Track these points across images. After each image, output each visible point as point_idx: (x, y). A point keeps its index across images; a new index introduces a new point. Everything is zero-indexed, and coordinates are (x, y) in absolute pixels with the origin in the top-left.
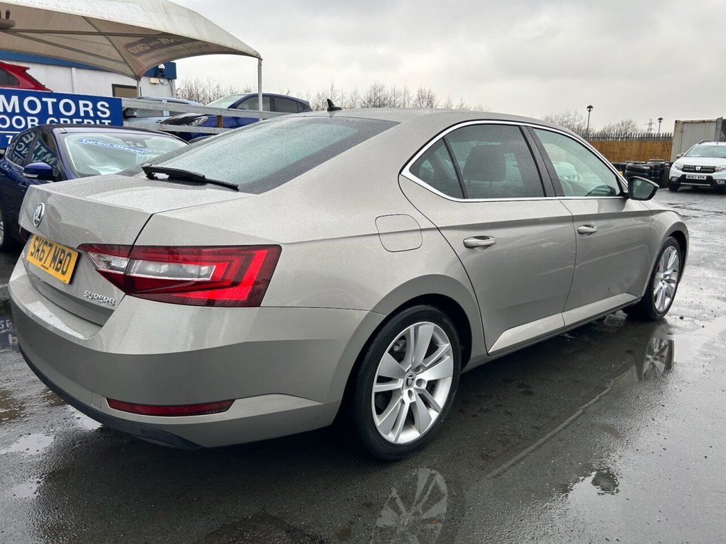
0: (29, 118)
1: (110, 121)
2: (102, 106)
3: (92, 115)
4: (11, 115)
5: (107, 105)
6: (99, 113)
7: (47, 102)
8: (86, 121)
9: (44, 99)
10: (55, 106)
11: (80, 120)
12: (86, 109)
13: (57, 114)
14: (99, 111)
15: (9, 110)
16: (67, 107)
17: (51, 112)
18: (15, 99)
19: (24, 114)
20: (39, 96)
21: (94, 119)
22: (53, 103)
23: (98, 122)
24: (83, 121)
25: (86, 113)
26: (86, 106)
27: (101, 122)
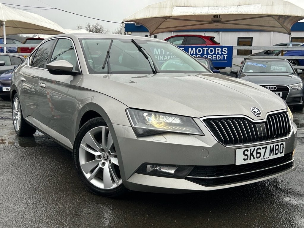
0: (198, 56)
1: (227, 55)
2: (225, 49)
3: (220, 53)
5: (227, 49)
6: (223, 53)
7: (204, 50)
8: (217, 56)
9: (204, 49)
10: (207, 51)
11: (215, 56)
12: (218, 51)
13: (208, 54)
14: (223, 51)
16: (211, 51)
17: (205, 53)
18: (194, 49)
19: (196, 54)
20: (202, 48)
21: (221, 55)
22: (206, 50)
23: (222, 56)
24: (216, 56)
25: (218, 53)
26: (218, 50)
27: (223, 56)
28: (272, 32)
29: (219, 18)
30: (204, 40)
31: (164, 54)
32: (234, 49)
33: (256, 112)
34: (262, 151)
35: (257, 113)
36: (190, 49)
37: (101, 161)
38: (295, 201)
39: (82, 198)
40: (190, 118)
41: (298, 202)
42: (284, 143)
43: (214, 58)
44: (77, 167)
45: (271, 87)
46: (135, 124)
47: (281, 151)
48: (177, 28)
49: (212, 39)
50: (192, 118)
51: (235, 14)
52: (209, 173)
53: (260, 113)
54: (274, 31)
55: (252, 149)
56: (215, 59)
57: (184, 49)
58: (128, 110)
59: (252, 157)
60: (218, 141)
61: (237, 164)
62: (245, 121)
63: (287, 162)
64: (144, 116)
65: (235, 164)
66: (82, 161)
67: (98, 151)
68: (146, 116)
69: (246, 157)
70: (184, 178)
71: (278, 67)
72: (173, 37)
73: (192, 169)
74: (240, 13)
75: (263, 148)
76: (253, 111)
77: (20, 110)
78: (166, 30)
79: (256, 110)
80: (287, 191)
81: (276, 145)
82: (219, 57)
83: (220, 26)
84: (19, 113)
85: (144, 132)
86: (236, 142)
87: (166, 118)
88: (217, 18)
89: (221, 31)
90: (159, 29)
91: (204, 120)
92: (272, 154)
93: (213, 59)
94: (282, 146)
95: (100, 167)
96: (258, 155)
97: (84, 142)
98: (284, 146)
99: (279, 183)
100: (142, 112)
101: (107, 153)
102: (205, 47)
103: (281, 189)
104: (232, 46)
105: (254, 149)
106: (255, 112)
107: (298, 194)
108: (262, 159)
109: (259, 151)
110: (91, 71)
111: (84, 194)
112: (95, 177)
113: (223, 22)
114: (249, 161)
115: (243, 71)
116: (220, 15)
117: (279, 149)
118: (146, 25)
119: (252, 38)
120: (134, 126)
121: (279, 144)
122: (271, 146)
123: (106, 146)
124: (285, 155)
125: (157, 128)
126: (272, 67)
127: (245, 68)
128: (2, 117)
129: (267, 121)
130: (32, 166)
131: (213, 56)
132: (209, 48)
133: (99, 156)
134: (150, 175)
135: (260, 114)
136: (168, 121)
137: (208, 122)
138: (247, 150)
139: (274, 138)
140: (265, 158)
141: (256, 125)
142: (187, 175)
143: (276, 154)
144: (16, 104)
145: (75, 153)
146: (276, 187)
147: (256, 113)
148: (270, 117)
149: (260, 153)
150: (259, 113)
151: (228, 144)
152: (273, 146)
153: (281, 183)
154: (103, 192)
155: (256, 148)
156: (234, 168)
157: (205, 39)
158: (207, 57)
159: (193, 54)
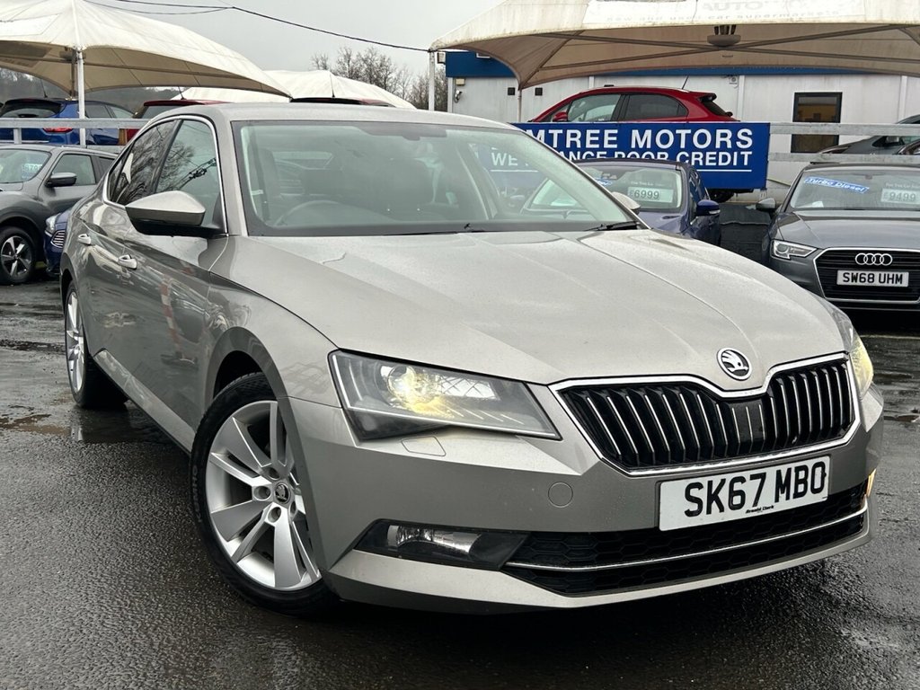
0: (659, 154)
1: (751, 153)
2: (745, 134)
3: (729, 146)
4: (641, 151)
5: (750, 133)
6: (739, 144)
7: (680, 134)
8: (721, 154)
9: (678, 132)
10: (690, 138)
11: (715, 153)
12: (723, 139)
13: (690, 147)
14: (739, 140)
15: (641, 145)
16: (702, 139)
17: (683, 146)
18: (648, 133)
19: (655, 149)
20: (673, 128)
21: (731, 151)
22: (686, 134)
23: (736, 154)
24: (718, 154)
25: (723, 144)
26: (724, 135)
27: (739, 155)
28: (904, 78)
29: (732, 33)
30: (681, 104)
31: (555, 145)
32: (775, 132)
33: (733, 367)
34: (750, 488)
35: (737, 368)
36: (635, 133)
37: (268, 503)
38: (862, 638)
39: (210, 614)
40: (521, 385)
41: (871, 643)
42: (826, 460)
43: (710, 161)
44: (200, 521)
45: (874, 255)
46: (354, 399)
47: (817, 485)
48: (603, 67)
49: (706, 100)
50: (525, 383)
51: (778, 22)
52: (578, 554)
53: (746, 368)
54: (910, 74)
55: (716, 480)
56: (715, 164)
57: (616, 131)
58: (334, 357)
59: (714, 505)
60: (601, 456)
61: (663, 528)
62: (694, 392)
63: (842, 517)
64: (382, 375)
65: (657, 528)
66: (217, 503)
67: (259, 475)
68: (387, 375)
69: (694, 507)
70: (499, 566)
71: (903, 192)
72: (587, 96)
73: (522, 542)
74: (796, 19)
75: (753, 477)
76: (724, 363)
77: (81, 331)
78: (569, 70)
79: (734, 360)
80: (848, 604)
81: (798, 469)
82: (725, 159)
83: (737, 58)
84: (81, 340)
85: (381, 427)
86: (661, 459)
87: (448, 382)
88: (724, 36)
89: (742, 74)
90: (548, 68)
91: (562, 392)
92: (783, 496)
93: (708, 164)
94: (819, 470)
95: (265, 524)
96: (737, 500)
97: (221, 445)
98: (827, 471)
99: (830, 576)
100: (376, 363)
101: (285, 480)
102: (684, 127)
103: (830, 596)
104: (769, 125)
105: (723, 481)
106: (729, 365)
107: (878, 616)
108: (748, 511)
109: (737, 486)
110: (256, 228)
111: (220, 602)
112: (252, 551)
113: (744, 48)
114: (703, 519)
115: (793, 204)
116: (734, 26)
117: (809, 480)
118: (505, 58)
119: (839, 95)
120: (349, 406)
121: (810, 464)
122: (779, 473)
123: (283, 462)
124: (829, 496)
125: (417, 415)
126: (884, 191)
127: (800, 196)
128: (49, 345)
129: (771, 394)
130: (90, 508)
131: (708, 154)
132: (694, 129)
133: (264, 491)
134: (397, 557)
135: (745, 372)
136: (454, 393)
137: (573, 396)
138: (699, 486)
139: (791, 446)
140: (758, 507)
141: (730, 405)
142: (508, 558)
143: (797, 495)
144: (72, 310)
145: (194, 479)
146: (818, 590)
147: (732, 370)
148: (780, 381)
149: (741, 493)
150: (742, 367)
151: (636, 465)
152: (789, 470)
153: (834, 578)
154: (274, 597)
155: (729, 477)
156: (654, 539)
157: (684, 102)
158: (687, 158)
159: (645, 149)
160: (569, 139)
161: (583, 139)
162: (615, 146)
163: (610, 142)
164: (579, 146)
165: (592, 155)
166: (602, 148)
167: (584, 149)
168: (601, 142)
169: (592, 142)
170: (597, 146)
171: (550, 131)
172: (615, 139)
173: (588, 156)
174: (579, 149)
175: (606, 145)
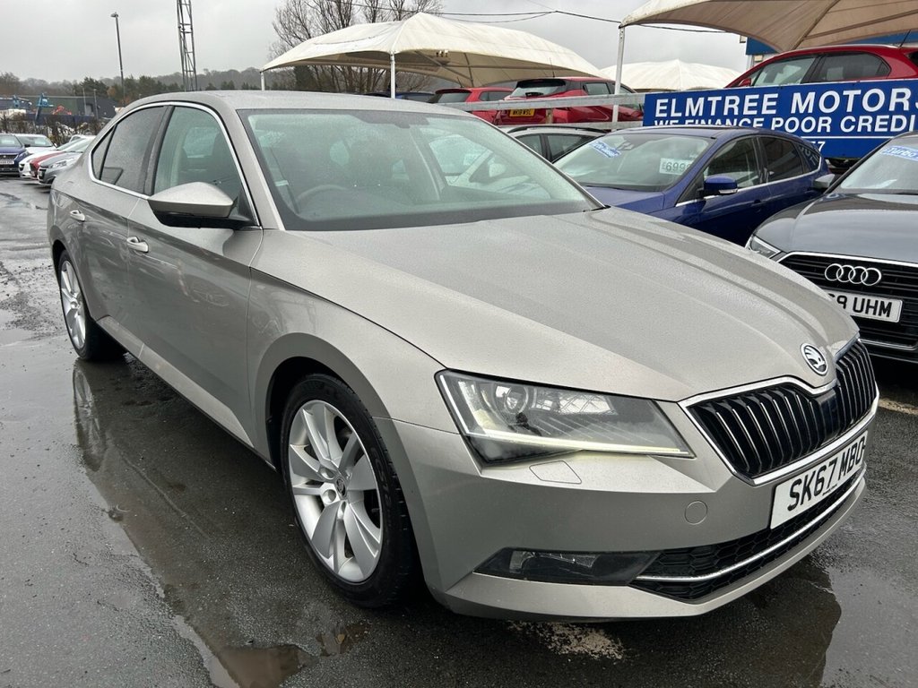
0: (821, 119)
3: (906, 108)
4: (802, 116)
7: (848, 96)
8: (895, 118)
9: (845, 93)
10: (858, 99)
11: (887, 117)
12: (899, 100)
13: (858, 110)
15: (802, 111)
16: (874, 100)
17: (849, 109)
18: (811, 96)
19: (817, 113)
20: (839, 89)
21: (908, 115)
22: (855, 96)
23: (914, 117)
24: (891, 118)
25: (899, 106)
26: (901, 95)
31: (713, 113)
36: (797, 97)
43: (881, 126)
56: (885, 130)
57: (776, 96)
82: (899, 123)
93: (877, 129)
102: (852, 87)
131: (879, 118)
132: (865, 88)
158: (853, 124)
159: (806, 114)
160: (727, 106)
161: (741, 106)
162: (774, 112)
163: (769, 108)
164: (736, 113)
165: (749, 122)
166: (759, 115)
167: (741, 116)
168: (759, 108)
169: (750, 108)
170: (755, 112)
171: (710, 99)
172: (774, 103)
173: (745, 123)
174: (736, 117)
175: (764, 111)
